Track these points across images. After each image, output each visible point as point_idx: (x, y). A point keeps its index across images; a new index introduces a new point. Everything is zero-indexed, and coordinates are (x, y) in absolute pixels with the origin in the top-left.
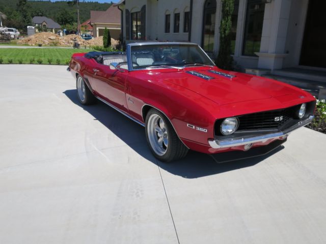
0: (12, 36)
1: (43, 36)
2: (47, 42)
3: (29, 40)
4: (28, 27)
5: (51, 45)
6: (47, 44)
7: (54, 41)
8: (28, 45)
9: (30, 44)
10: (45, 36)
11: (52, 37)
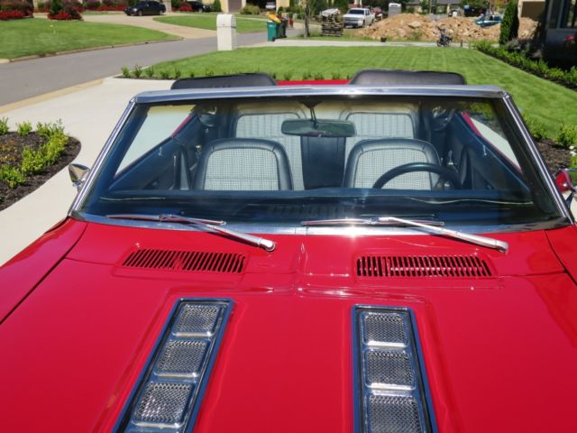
0: (360, 23)
1: (400, 21)
2: (403, 32)
3: (375, 30)
4: (390, 4)
5: (409, 39)
6: (402, 36)
7: (417, 31)
8: (371, 40)
9: (374, 37)
10: (402, 22)
11: (416, 23)
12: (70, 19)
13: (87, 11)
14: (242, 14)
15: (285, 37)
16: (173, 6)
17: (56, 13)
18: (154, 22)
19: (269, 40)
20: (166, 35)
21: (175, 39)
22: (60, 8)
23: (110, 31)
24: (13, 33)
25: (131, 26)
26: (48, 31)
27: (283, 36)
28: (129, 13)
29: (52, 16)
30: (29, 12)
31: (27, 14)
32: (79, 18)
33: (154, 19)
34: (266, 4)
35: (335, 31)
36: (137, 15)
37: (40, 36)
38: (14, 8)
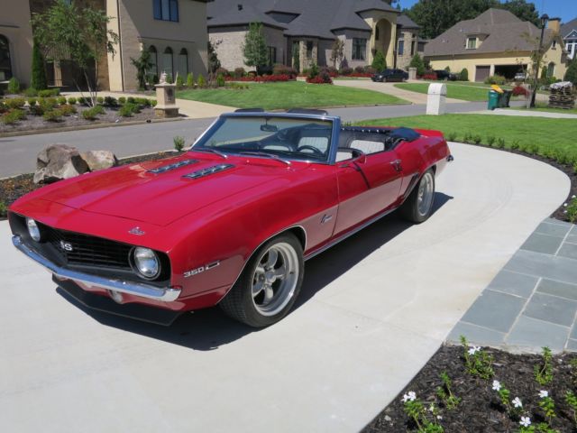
12: (322, 82)
13: (341, 77)
14: (486, 83)
15: (508, 106)
16: (417, 74)
17: (313, 78)
18: (394, 88)
19: (489, 109)
20: (397, 99)
21: (405, 103)
22: (316, 74)
23: (351, 94)
24: (275, 92)
25: (369, 91)
26: (300, 92)
27: (507, 106)
28: (375, 80)
29: (309, 80)
30: (293, 76)
31: (291, 78)
32: (329, 82)
33: (395, 86)
34: (515, 75)
35: (565, 103)
36: (381, 81)
37: (294, 95)
38: (282, 73)
